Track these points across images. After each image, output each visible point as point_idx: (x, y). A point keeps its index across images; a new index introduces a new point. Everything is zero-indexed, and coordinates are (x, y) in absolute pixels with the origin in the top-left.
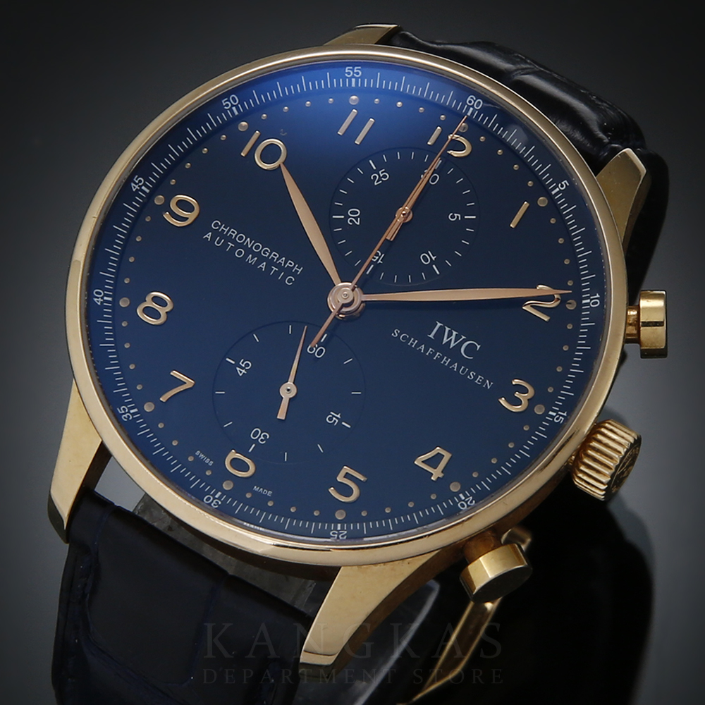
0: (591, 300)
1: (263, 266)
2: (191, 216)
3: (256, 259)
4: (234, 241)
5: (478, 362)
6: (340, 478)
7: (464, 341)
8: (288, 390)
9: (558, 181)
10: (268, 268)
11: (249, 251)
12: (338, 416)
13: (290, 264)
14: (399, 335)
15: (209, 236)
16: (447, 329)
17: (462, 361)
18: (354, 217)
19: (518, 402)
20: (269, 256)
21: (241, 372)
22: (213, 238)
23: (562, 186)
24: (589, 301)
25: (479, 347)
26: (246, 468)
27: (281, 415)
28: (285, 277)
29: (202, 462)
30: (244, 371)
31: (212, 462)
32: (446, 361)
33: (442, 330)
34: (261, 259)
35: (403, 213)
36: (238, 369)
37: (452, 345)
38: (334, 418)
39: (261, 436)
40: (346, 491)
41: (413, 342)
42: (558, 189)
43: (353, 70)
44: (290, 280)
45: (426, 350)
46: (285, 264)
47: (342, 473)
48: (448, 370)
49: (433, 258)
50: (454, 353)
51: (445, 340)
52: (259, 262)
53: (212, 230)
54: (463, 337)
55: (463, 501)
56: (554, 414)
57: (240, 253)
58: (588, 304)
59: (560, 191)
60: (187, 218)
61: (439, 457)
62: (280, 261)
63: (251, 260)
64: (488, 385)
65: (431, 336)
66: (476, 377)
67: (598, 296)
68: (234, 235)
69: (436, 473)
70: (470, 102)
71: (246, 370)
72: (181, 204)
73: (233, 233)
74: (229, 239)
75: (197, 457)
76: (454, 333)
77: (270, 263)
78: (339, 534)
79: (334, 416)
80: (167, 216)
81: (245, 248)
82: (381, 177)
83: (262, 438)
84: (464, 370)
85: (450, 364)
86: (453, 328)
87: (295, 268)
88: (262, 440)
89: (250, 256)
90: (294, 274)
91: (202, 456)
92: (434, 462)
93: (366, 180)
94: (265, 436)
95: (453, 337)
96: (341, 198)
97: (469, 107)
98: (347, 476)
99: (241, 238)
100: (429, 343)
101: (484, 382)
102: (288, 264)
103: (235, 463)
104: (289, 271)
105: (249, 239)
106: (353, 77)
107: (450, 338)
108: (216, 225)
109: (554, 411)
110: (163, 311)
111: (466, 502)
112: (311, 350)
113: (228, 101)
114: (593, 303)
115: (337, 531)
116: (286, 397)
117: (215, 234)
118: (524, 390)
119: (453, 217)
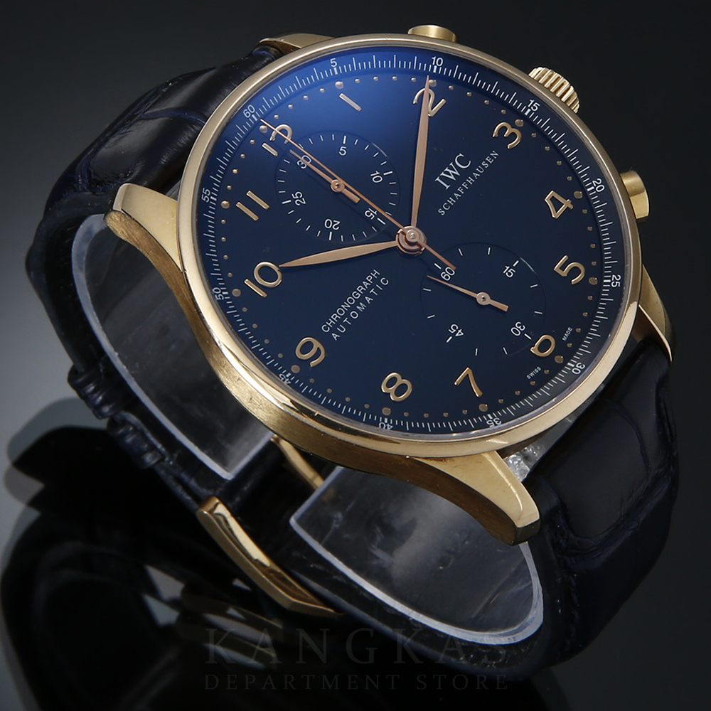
0: (435, 64)
1: (368, 299)
2: (317, 345)
3: (361, 303)
4: (343, 318)
5: (475, 157)
6: (564, 273)
7: (454, 164)
8: (484, 298)
9: (329, 67)
10: (371, 295)
11: (353, 308)
12: (508, 268)
13: (369, 278)
14: (443, 210)
15: (335, 336)
16: (443, 174)
17: (471, 169)
18: (334, 225)
19: (513, 136)
20: (360, 293)
21: (460, 333)
22: (337, 333)
23: (334, 64)
24: (435, 67)
25: (461, 155)
26: (548, 342)
27: (505, 308)
28: (381, 285)
29: (536, 375)
30: (460, 331)
31: (538, 368)
32: (470, 180)
33: (443, 178)
34: (362, 299)
35: (337, 184)
36: (457, 335)
37: (457, 173)
38: (509, 272)
39: (518, 328)
40: (575, 272)
41: (451, 201)
42: (335, 69)
43: (205, 195)
44: (384, 281)
45: (459, 193)
46: (369, 282)
47: (560, 272)
48: (477, 181)
49: (378, 173)
50: (464, 174)
51: (452, 177)
52: (365, 302)
53: (330, 332)
54: (451, 164)
55: (595, 188)
56: (529, 110)
57: (354, 315)
58: (438, 68)
59: (337, 67)
60: (319, 349)
62: (366, 285)
63: (362, 307)
64: (494, 154)
65: (447, 187)
66: (487, 162)
67: (434, 58)
68: (337, 316)
69: (567, 204)
70: (248, 115)
71: (459, 329)
72: (305, 350)
73: (335, 317)
74: (340, 321)
75: (532, 379)
76: (447, 170)
77: (366, 293)
78: (615, 281)
79: (507, 271)
80: (313, 363)
81: (350, 310)
82: (298, 198)
83: (520, 327)
84: (479, 169)
85: (473, 178)
86: (442, 170)
87: (374, 275)
88: (522, 328)
89: (358, 307)
90: (380, 277)
91: (532, 374)
92: (557, 205)
93: (300, 210)
94: (519, 325)
95: (450, 171)
96: (313, 231)
97: (251, 117)
98: (563, 268)
99: (341, 312)
100: (453, 190)
101: (492, 157)
102: (370, 280)
103: (542, 348)
104: (376, 281)
105: (343, 306)
106: (209, 197)
107: (452, 174)
108: (326, 328)
109: (526, 110)
110: (400, 381)
111: (597, 185)
112: (447, 277)
113: (217, 295)
114: (439, 64)
115: (612, 281)
116: (489, 301)
117: (334, 330)
118: (504, 129)
119: (343, 152)
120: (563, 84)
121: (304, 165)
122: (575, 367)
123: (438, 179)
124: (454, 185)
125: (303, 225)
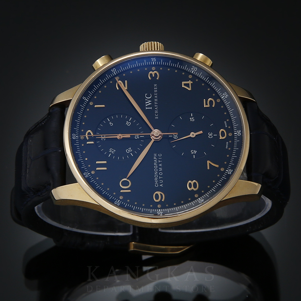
0: (114, 72)
1: (160, 165)
2: (159, 193)
4: (158, 177)
5: (150, 91)
6: (208, 106)
7: (147, 99)
8: (193, 135)
9: (84, 101)
10: (160, 163)
11: (159, 172)
12: (191, 118)
13: (155, 158)
14: (157, 117)
15: (161, 185)
16: (146, 105)
17: (153, 96)
18: (129, 150)
19: (156, 74)
20: (156, 165)
21: (195, 152)
22: (161, 184)
23: (85, 99)
25: (146, 94)
26: (223, 132)
27: (201, 132)
28: (160, 157)
29: (228, 145)
30: (195, 151)
31: (227, 142)
32: (156, 100)
33: (148, 107)
35: (119, 136)
36: (195, 153)
37: (150, 101)
38: (192, 119)
39: (210, 135)
40: (211, 103)
41: (156, 112)
42: (86, 100)
43: (85, 175)
44: (160, 155)
45: (156, 107)
47: (207, 106)
48: (158, 98)
49: (127, 122)
50: (152, 99)
51: (150, 104)
52: (160, 167)
53: (159, 185)
54: (146, 100)
56: (153, 62)
57: (161, 174)
58: (115, 72)
59: (86, 99)
60: (160, 194)
61: (185, 85)
62: (156, 161)
63: (161, 169)
64: (155, 85)
65: (151, 108)
66: (155, 90)
67: (112, 70)
69: (190, 82)
70: (74, 138)
72: (157, 198)
73: (156, 179)
74: (158, 179)
75: (228, 147)
77: (158, 164)
78: (225, 95)
79: (192, 120)
80: (163, 200)
81: (158, 173)
82: (112, 151)
83: (210, 134)
84: (155, 94)
85: (156, 98)
86: (145, 104)
87: (155, 156)
88: (211, 134)
90: (157, 155)
91: (227, 146)
92: (187, 85)
93: (116, 154)
96: (126, 158)
97: (76, 138)
98: (207, 104)
99: (156, 176)
100: (154, 108)
101: (155, 87)
102: (155, 159)
103: (223, 135)
104: (157, 157)
105: (155, 174)
106: (87, 174)
107: (149, 103)
108: (157, 185)
110: (192, 183)
111: (194, 69)
112: (176, 137)
113: (117, 204)
114: (115, 71)
115: (224, 96)
116: (195, 134)
117: (159, 184)
118: (151, 75)
119: (111, 124)
121: (104, 139)
122: (238, 133)
123: (146, 108)
124: (152, 105)
125: (121, 158)
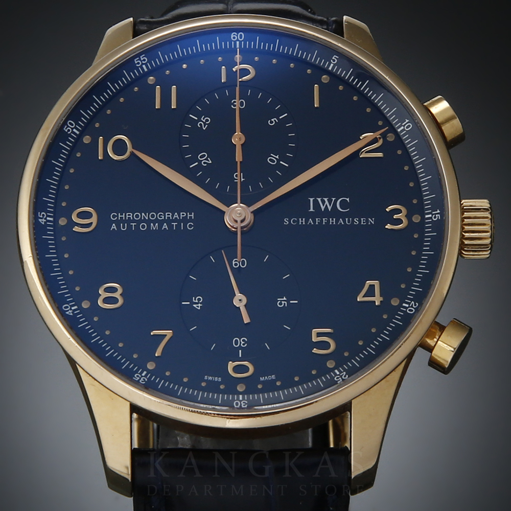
0: (404, 126)
1: (165, 226)
2: (94, 220)
3: (157, 224)
4: (134, 221)
5: (355, 210)
6: (315, 339)
7: (336, 201)
8: (240, 300)
9: (329, 59)
10: (170, 226)
11: (148, 222)
12: (285, 299)
13: (183, 214)
14: (290, 221)
15: (114, 227)
16: (319, 200)
17: (343, 215)
18: (205, 159)
19: (399, 221)
20: (165, 217)
21: (198, 306)
22: (118, 226)
23: (334, 61)
24: (402, 128)
25: (348, 199)
26: (246, 369)
27: (246, 320)
28: (185, 226)
29: (213, 382)
30: (199, 305)
31: (220, 378)
32: (333, 221)
33: (316, 202)
34: (161, 223)
35: (238, 139)
36: (195, 306)
37: (330, 208)
38: (282, 302)
39: (241, 342)
40: (325, 345)
41: (302, 221)
42: (332, 65)
43: (140, 59)
44: (190, 226)
45: (314, 222)
46: (180, 217)
47: (314, 335)
48: (338, 226)
49: (277, 157)
50: (334, 213)
51: (323, 208)
52: (161, 226)
53: (114, 222)
54: (334, 199)
55: (409, 307)
56: (430, 216)
57: (143, 226)
58: (404, 130)
59: (335, 65)
60: (92, 223)
61: (372, 287)
62: (175, 217)
63: (154, 227)
65: (312, 210)
66: (360, 221)
67: (407, 121)
68: (131, 217)
69: (377, 300)
70: (234, 38)
71: (201, 303)
72: (82, 215)
73: (130, 215)
74: (129, 221)
75: (207, 381)
76: (326, 199)
77: (169, 222)
78: (341, 376)
79: (281, 301)
80: (76, 229)
81: (145, 221)
82: (204, 122)
83: (243, 343)
84: (349, 220)
85: (337, 221)
86: (322, 197)
87: (189, 216)
88: (243, 344)
89: (152, 224)
90: (191, 220)
91: (210, 378)
92: (371, 293)
93: (195, 129)
94: (243, 340)
95: (327, 202)
96: (187, 151)
97: (235, 42)
98: (319, 335)
99: (137, 216)
100: (313, 216)
101: (367, 221)
102: (181, 216)
103: (237, 369)
104: (185, 220)
105: (143, 214)
106: (143, 64)
107: (325, 204)
108: (114, 216)
109: (428, 214)
110: (117, 295)
111: (412, 307)
112: (236, 265)
113: (68, 127)
114: (407, 128)
115: (338, 375)
116: (241, 306)
117: (118, 223)
118: (398, 211)
119: (272, 122)
120: (484, 225)
121: (235, 106)
122: (240, 401)
123: (311, 200)
124: (318, 212)
125: (186, 141)
